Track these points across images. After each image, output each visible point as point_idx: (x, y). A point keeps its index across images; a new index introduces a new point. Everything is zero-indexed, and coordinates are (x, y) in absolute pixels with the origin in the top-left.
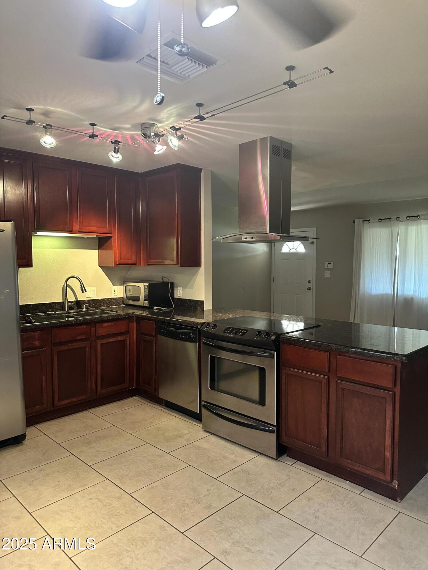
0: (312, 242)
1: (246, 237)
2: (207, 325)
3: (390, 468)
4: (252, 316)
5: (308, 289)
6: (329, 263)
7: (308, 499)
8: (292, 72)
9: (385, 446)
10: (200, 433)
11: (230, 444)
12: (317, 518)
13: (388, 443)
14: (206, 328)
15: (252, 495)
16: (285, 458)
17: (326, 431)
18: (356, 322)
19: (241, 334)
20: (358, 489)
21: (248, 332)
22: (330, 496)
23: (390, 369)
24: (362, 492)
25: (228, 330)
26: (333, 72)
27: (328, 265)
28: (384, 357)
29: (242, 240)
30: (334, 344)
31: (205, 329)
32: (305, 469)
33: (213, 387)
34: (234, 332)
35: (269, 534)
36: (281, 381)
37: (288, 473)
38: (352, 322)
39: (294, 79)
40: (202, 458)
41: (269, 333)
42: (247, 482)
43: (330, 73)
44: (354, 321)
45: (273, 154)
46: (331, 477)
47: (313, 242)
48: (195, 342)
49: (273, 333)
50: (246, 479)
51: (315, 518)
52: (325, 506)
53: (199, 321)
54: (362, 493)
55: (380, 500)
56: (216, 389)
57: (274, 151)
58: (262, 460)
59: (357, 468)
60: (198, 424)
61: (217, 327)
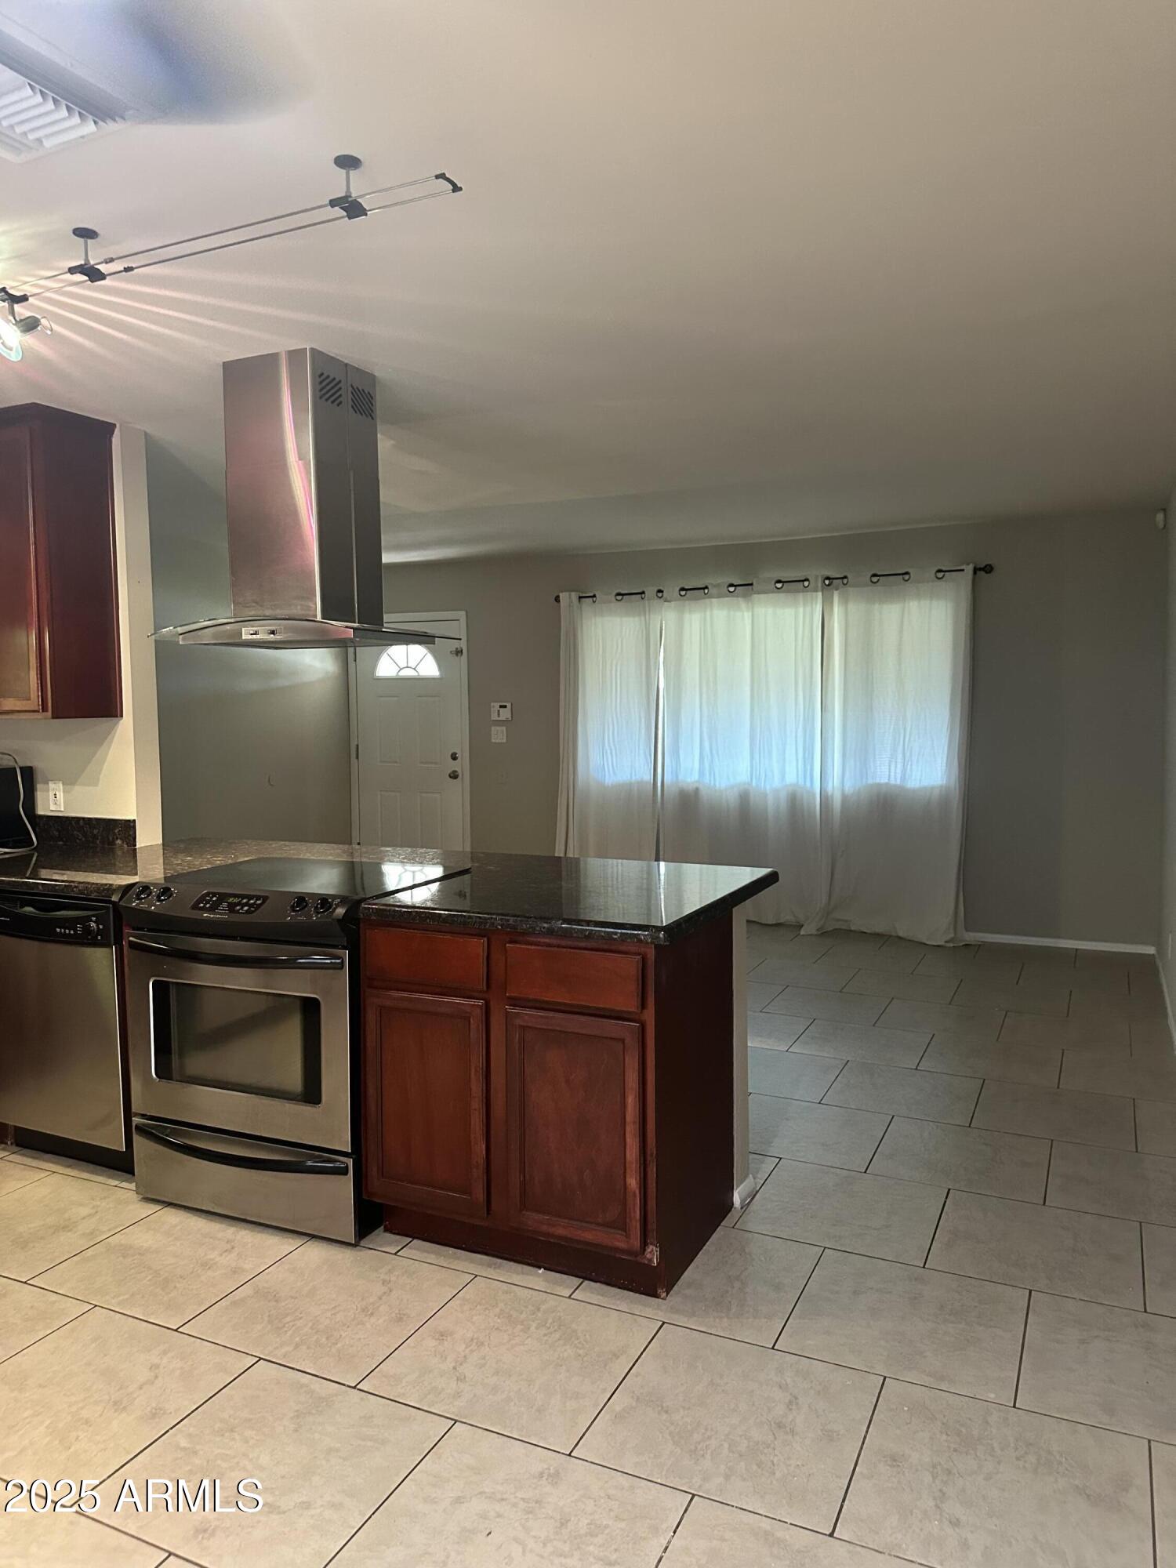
0: (457, 649)
1: (255, 629)
2: (142, 892)
3: (638, 1217)
4: (285, 855)
5: (450, 777)
6: (501, 707)
7: (437, 1335)
8: (352, 173)
9: (625, 1163)
10: (131, 1207)
11: (223, 1226)
12: (461, 1379)
13: (632, 1153)
14: (138, 899)
15: (284, 1356)
16: (380, 1237)
17: (484, 1146)
18: (570, 855)
19: (246, 908)
20: (564, 1284)
21: (266, 904)
22: (495, 1316)
23: (629, 966)
24: (576, 1289)
25: (208, 902)
26: (461, 189)
27: (499, 711)
28: (615, 937)
29: (243, 638)
30: (498, 914)
31: (134, 902)
32: (433, 1256)
33: (164, 1072)
34: (225, 905)
35: (330, 1450)
36: (365, 1031)
37: (387, 1278)
38: (562, 855)
39: (359, 194)
40: (134, 1278)
41: (330, 900)
42: (270, 1322)
43: (454, 191)
44: (566, 853)
45: (321, 398)
46: (499, 1267)
47: (459, 649)
48: (106, 944)
49: (339, 900)
50: (267, 1314)
51: (455, 1382)
52: (482, 1344)
53: (115, 881)
54: (575, 1294)
55: (618, 1302)
56: (175, 1075)
57: (323, 392)
58: (315, 1253)
59: (562, 1229)
60: (124, 1185)
61: (171, 895)
